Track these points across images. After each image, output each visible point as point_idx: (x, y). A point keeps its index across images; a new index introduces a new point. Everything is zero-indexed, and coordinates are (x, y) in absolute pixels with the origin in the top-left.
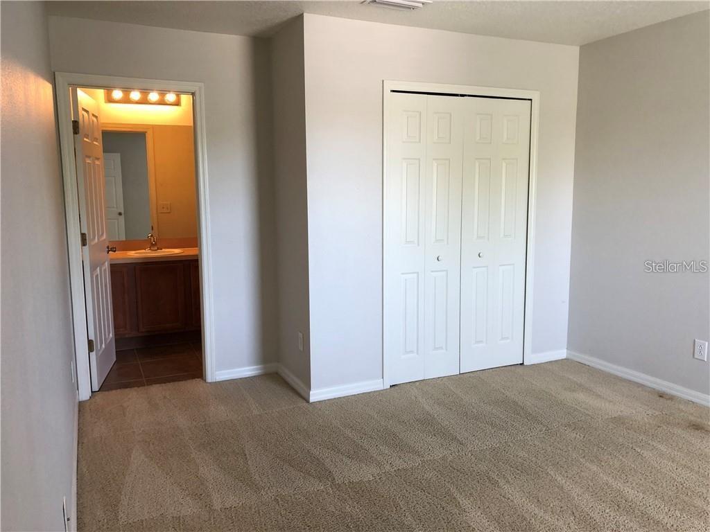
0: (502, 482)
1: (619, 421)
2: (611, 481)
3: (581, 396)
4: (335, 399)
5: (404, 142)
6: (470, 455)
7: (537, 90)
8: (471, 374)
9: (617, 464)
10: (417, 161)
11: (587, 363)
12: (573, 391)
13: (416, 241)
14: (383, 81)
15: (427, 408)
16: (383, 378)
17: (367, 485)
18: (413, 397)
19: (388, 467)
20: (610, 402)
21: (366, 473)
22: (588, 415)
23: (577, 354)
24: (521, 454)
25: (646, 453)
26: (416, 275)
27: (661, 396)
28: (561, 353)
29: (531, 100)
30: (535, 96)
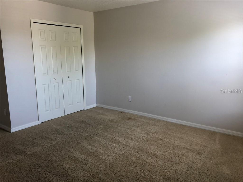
0: (81, 143)
1: (112, 121)
2: (110, 136)
3: (101, 116)
4: (21, 130)
5: (40, 40)
6: (71, 137)
7: (82, 25)
8: (68, 115)
9: (112, 131)
10: (45, 47)
11: (102, 107)
12: (99, 115)
13: (47, 74)
14: (30, 19)
15: (55, 127)
16: (39, 120)
17: (39, 153)
18: (50, 125)
19: (45, 146)
20: (109, 116)
21: (38, 149)
22: (104, 121)
23: (100, 105)
24: (86, 134)
25: (119, 127)
26: (47, 85)
27: (121, 113)
28: (95, 105)
29: (80, 28)
30: (82, 27)
